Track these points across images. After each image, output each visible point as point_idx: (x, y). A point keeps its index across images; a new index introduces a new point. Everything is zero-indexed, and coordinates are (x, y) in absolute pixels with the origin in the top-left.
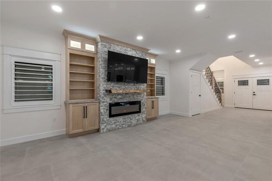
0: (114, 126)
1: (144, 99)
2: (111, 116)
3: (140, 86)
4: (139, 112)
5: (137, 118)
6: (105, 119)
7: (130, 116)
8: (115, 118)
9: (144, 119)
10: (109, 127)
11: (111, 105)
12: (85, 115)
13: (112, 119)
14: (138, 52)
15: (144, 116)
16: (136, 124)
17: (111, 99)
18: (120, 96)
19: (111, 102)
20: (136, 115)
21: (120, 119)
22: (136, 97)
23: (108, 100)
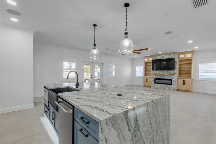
0: (156, 87)
1: (175, 78)
2: (155, 83)
3: (172, 72)
4: (171, 84)
5: (170, 87)
6: (153, 84)
7: (165, 85)
8: (157, 84)
9: (175, 89)
10: (154, 87)
11: (155, 79)
12: (147, 81)
13: (155, 84)
14: (170, 55)
15: (174, 87)
16: (169, 90)
17: (155, 77)
18: (159, 76)
19: (155, 78)
20: (169, 85)
21: (160, 85)
22: (169, 77)
23: (154, 77)
